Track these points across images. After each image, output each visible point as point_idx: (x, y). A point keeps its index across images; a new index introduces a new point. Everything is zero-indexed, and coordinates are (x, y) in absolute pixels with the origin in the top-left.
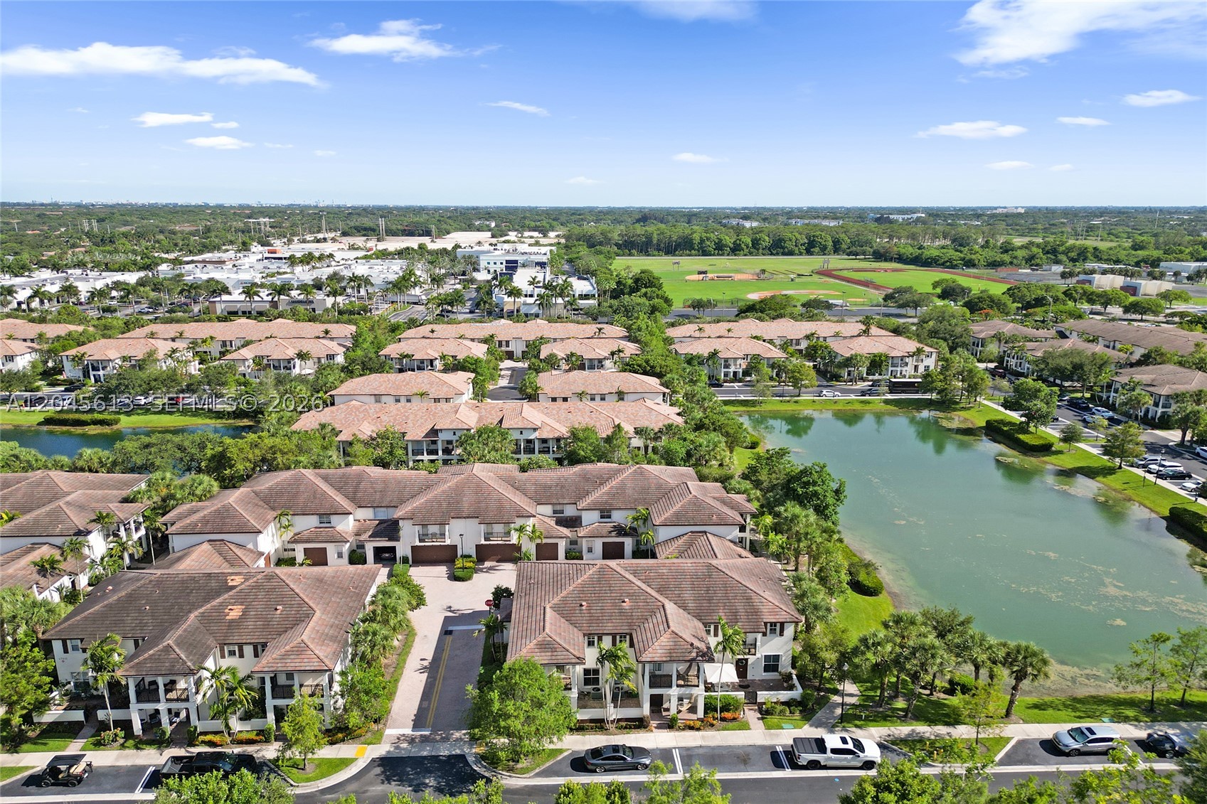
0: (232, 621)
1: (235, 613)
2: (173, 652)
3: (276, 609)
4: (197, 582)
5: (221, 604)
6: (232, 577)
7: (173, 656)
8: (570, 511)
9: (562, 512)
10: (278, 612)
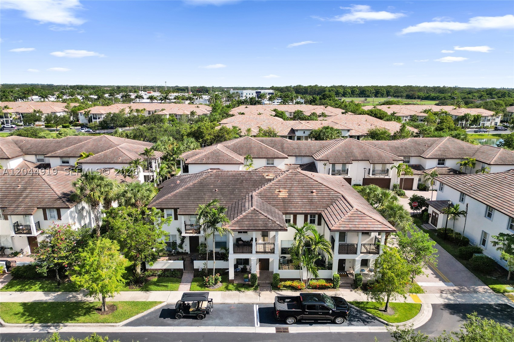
0: (284, 199)
1: (283, 194)
2: (260, 215)
3: (312, 192)
4: (243, 176)
5: (270, 188)
6: (267, 174)
7: (262, 217)
8: (414, 161)
9: (408, 162)
10: (314, 194)
